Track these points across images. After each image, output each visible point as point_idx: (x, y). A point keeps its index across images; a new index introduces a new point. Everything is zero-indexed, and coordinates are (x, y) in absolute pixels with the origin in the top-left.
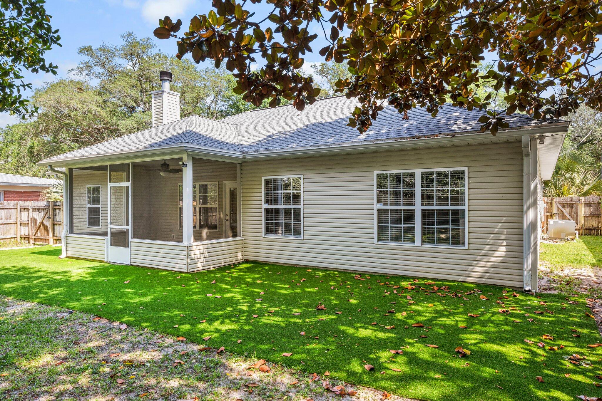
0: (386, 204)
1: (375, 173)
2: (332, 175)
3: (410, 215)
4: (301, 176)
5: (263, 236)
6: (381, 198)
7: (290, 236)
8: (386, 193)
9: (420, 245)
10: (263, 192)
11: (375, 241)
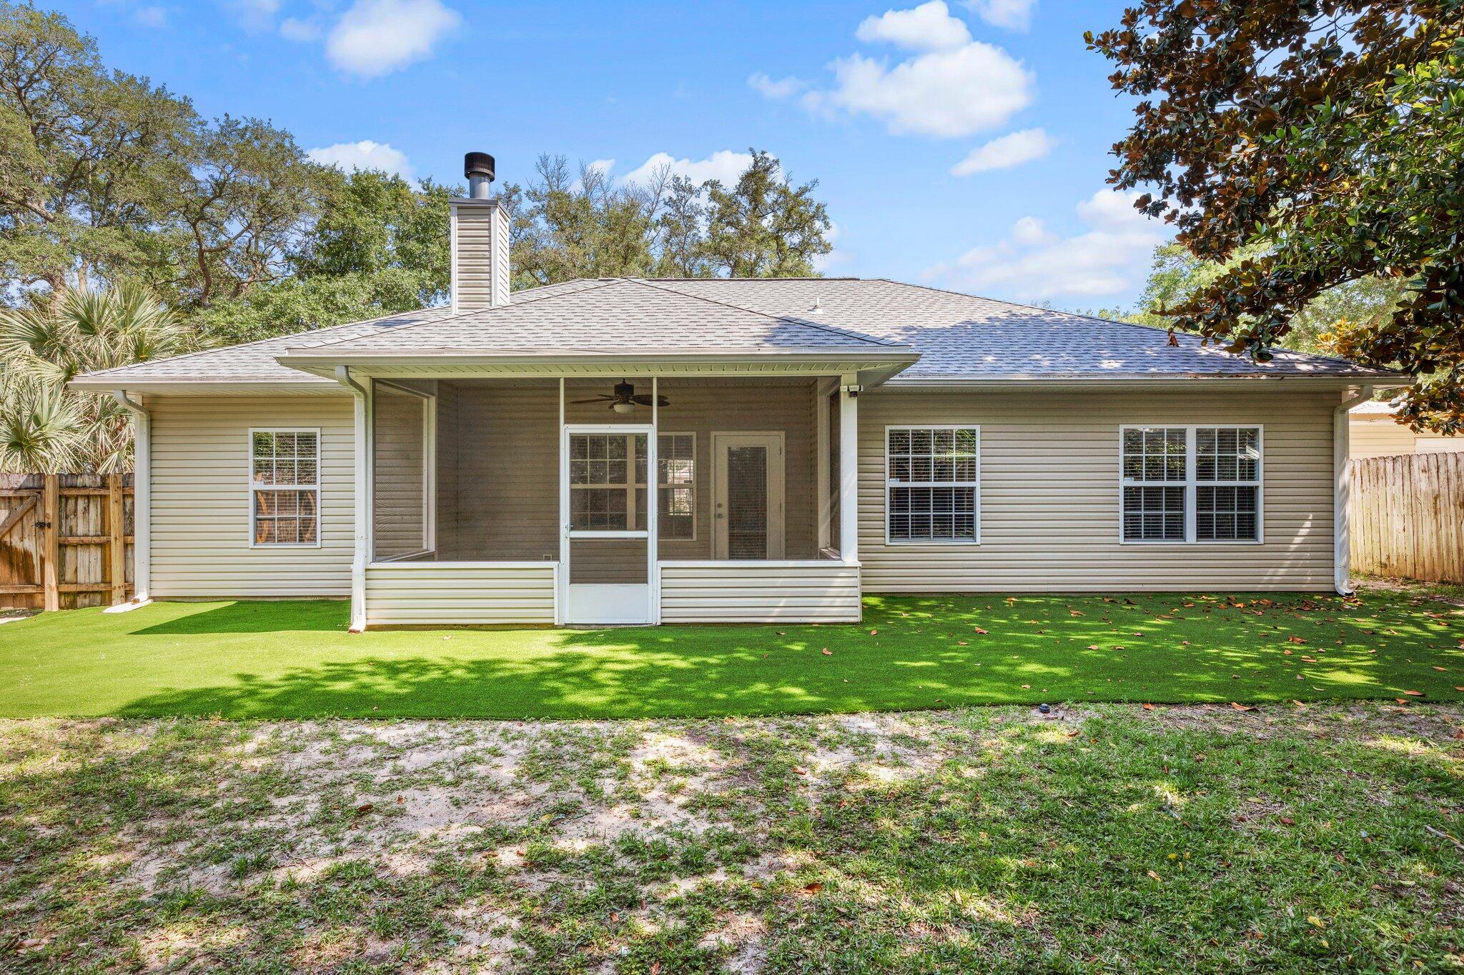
0: (1139, 478)
1: (1122, 428)
2: (1040, 428)
3: (1176, 496)
4: (978, 428)
5: (888, 542)
6: (1131, 469)
7: (949, 539)
8: (1139, 460)
9: (1195, 542)
10: (888, 456)
11: (1121, 540)
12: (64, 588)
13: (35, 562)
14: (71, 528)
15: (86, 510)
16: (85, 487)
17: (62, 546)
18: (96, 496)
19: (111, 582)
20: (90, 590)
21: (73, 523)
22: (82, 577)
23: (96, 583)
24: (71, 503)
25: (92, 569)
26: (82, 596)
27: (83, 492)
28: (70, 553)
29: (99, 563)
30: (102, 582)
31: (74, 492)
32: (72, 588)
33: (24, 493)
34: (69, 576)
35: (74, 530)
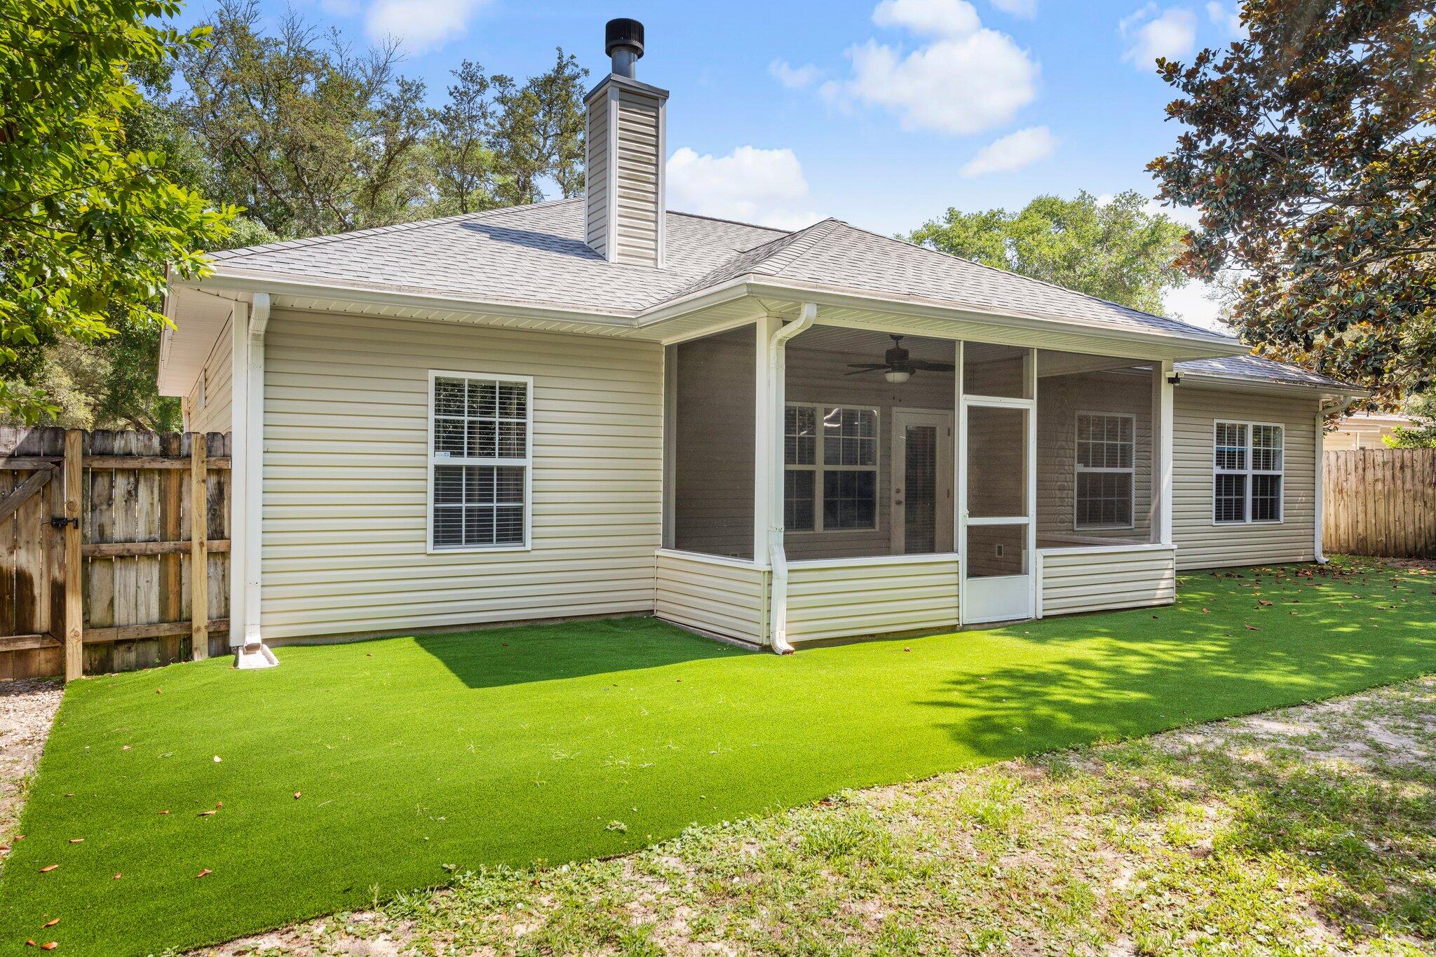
6: (1219, 459)
8: (1223, 451)
9: (1251, 523)
12: (95, 637)
13: (36, 591)
14: (101, 528)
15: (132, 495)
16: (129, 455)
17: (87, 561)
18: (152, 471)
19: (190, 620)
20: (144, 635)
21: (105, 519)
22: (121, 615)
23: (150, 624)
24: (102, 482)
25: (141, 598)
26: (122, 648)
27: (130, 464)
28: (99, 572)
29: (156, 589)
30: (162, 621)
31: (112, 464)
32: (110, 635)
33: (27, 464)
34: (98, 615)
35: (108, 532)
